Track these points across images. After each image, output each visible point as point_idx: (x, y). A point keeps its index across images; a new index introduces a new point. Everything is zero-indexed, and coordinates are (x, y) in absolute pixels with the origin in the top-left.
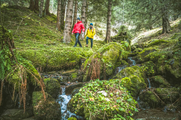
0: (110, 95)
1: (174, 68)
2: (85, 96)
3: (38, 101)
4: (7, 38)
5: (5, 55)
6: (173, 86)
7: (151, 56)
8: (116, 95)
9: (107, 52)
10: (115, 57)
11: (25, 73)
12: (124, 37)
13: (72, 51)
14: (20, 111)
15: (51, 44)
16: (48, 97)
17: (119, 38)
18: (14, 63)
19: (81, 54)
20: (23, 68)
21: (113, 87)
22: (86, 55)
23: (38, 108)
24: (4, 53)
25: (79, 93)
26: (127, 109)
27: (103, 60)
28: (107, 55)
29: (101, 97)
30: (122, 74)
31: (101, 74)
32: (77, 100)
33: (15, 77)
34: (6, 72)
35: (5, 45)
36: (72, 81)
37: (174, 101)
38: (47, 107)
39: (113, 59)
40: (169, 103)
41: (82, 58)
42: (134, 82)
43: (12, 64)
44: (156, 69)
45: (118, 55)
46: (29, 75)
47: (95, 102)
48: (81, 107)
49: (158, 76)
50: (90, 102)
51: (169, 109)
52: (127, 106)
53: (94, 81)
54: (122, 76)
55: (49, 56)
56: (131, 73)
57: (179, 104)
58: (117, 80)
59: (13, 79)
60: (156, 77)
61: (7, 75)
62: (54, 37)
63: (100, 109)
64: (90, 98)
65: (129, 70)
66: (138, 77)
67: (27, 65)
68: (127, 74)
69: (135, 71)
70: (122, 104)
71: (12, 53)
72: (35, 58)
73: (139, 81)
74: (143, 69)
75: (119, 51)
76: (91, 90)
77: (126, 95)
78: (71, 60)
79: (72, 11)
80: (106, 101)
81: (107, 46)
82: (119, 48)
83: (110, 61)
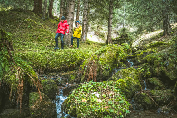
0: (103, 96)
1: (169, 70)
2: (77, 97)
3: (35, 101)
4: (6, 40)
5: (3, 56)
6: (168, 88)
7: (148, 58)
8: (108, 96)
9: (105, 54)
10: (112, 59)
11: (22, 74)
12: (125, 39)
13: (72, 53)
14: (17, 111)
15: (52, 46)
16: (45, 97)
17: (120, 40)
18: (12, 64)
19: (81, 56)
20: (20, 70)
21: (106, 88)
22: (86, 57)
23: (34, 109)
24: (2, 55)
25: (72, 95)
26: (118, 111)
27: (100, 62)
28: (104, 57)
29: (93, 98)
30: (117, 75)
31: (98, 76)
32: (70, 101)
33: (12, 78)
34: (3, 73)
35: (3, 48)
36: (71, 83)
37: (168, 103)
38: (43, 107)
39: (110, 61)
40: (163, 105)
41: (82, 60)
42: (129, 84)
43: (10, 65)
44: (152, 71)
45: (115, 57)
46: (26, 76)
47: (87, 103)
48: (74, 107)
49: (153, 78)
50: (82, 103)
51: (162, 111)
52: (119, 108)
53: (88, 83)
54: (117, 78)
55: (50, 58)
56: (127, 75)
57: (173, 106)
58: (112, 82)
59: (10, 80)
60: (152, 79)
61: (5, 75)
63: (91, 110)
64: (83, 99)
65: (124, 72)
66: (133, 78)
67: (24, 66)
68: (122, 76)
69: (131, 73)
70: (113, 106)
71: (10, 55)
72: (36, 60)
73: (134, 83)
74: (139, 71)
75: (116, 53)
76: (84, 92)
77: (118, 97)
78: (71, 62)
79: (73, 14)
80: (98, 102)
81: (104, 48)
82: (116, 50)
83: (107, 63)
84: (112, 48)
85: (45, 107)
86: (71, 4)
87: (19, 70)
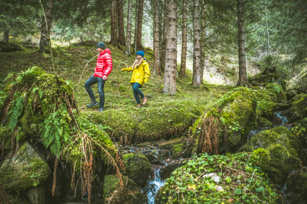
0: (226, 181)
2: (181, 182)
3: (112, 190)
4: (64, 93)
5: (61, 118)
8: (236, 180)
9: (231, 105)
10: (244, 113)
11: (90, 146)
12: (272, 76)
13: (177, 107)
16: (129, 183)
17: (264, 78)
18: (74, 130)
19: (192, 112)
20: (88, 139)
21: (231, 166)
22: (202, 112)
23: (111, 202)
24: (59, 116)
25: (172, 178)
27: (223, 120)
28: (230, 111)
29: (208, 184)
30: (254, 142)
31: (220, 145)
32: (168, 189)
33: (76, 152)
34: (62, 144)
35: (60, 105)
36: (174, 158)
38: (126, 199)
39: (242, 117)
41: (194, 118)
42: (276, 157)
43: (71, 133)
45: (251, 109)
46: (97, 148)
47: (197, 193)
48: (175, 200)
50: (189, 193)
52: (254, 201)
53: (199, 157)
54: (254, 147)
55: (140, 117)
56: (271, 141)
58: (244, 154)
59: (72, 156)
61: (63, 149)
62: (148, 85)
64: (190, 185)
65: (267, 135)
66: (283, 146)
67: (94, 133)
68: (264, 143)
69: (279, 136)
70: (243, 197)
71: (71, 115)
72: (116, 122)
73: (287, 155)
74: (297, 132)
75: (251, 102)
76: (193, 173)
77: (253, 181)
78: (176, 123)
79: (175, 41)
80: (217, 191)
81: (229, 94)
82: (251, 97)
83: (235, 121)
84: (243, 95)
85: (130, 199)
86: (170, 25)
87: (86, 138)
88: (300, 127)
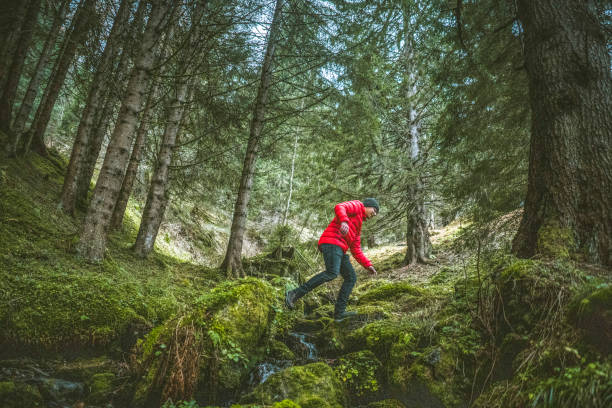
1: (440, 375)
7: (368, 335)
9: (230, 309)
10: (253, 328)
12: (284, 264)
13: (103, 291)
15: (29, 256)
19: (133, 307)
22: (153, 310)
27: (215, 336)
28: (227, 319)
30: (274, 387)
31: (201, 385)
39: (248, 334)
41: (136, 321)
44: (383, 377)
45: (264, 322)
49: (389, 400)
54: (273, 397)
55: (19, 298)
56: (304, 387)
60: (383, 406)
62: (45, 231)
65: (298, 377)
66: (324, 400)
68: (290, 390)
69: (318, 381)
74: (344, 375)
75: (266, 308)
78: (97, 325)
81: (229, 288)
82: (268, 299)
83: (234, 342)
84: (256, 293)
88: (349, 368)
